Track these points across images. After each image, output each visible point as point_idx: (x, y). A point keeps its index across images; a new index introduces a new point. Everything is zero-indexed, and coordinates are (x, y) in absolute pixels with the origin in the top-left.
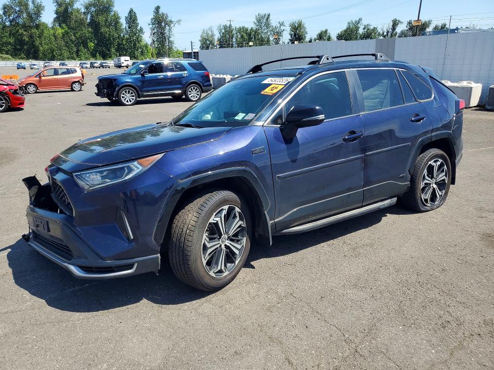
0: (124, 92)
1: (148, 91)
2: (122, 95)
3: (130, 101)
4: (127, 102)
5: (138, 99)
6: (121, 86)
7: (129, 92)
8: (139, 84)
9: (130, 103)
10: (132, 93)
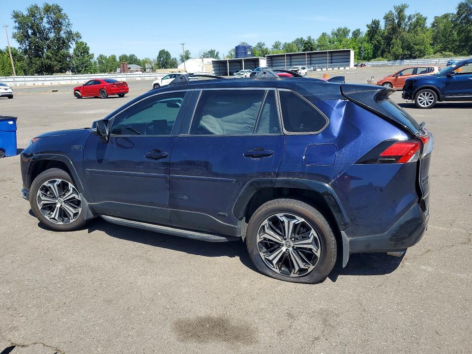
0: (422, 94)
1: (451, 94)
2: (419, 97)
3: (427, 104)
4: (424, 104)
5: (438, 102)
6: (419, 88)
7: (428, 94)
8: (442, 86)
9: (426, 106)
10: (431, 96)
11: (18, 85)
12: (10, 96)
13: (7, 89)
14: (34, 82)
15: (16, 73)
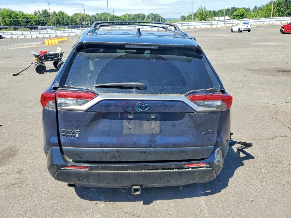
11: (271, 23)
12: (249, 31)
13: (248, 26)
14: (281, 22)
15: (273, 16)
